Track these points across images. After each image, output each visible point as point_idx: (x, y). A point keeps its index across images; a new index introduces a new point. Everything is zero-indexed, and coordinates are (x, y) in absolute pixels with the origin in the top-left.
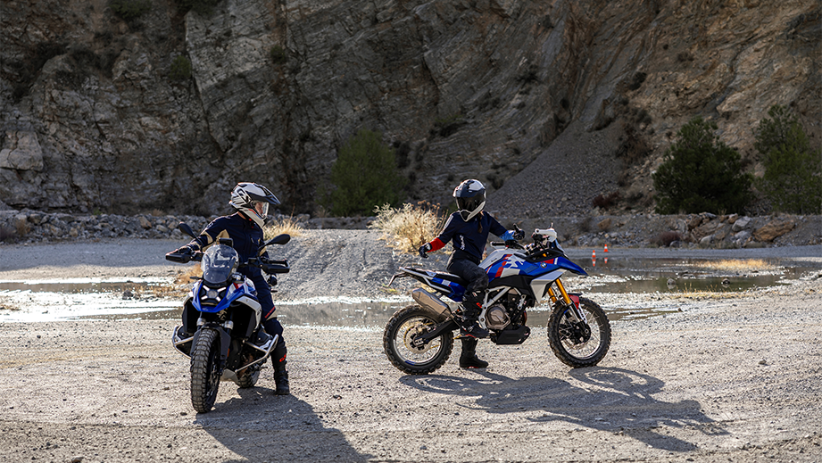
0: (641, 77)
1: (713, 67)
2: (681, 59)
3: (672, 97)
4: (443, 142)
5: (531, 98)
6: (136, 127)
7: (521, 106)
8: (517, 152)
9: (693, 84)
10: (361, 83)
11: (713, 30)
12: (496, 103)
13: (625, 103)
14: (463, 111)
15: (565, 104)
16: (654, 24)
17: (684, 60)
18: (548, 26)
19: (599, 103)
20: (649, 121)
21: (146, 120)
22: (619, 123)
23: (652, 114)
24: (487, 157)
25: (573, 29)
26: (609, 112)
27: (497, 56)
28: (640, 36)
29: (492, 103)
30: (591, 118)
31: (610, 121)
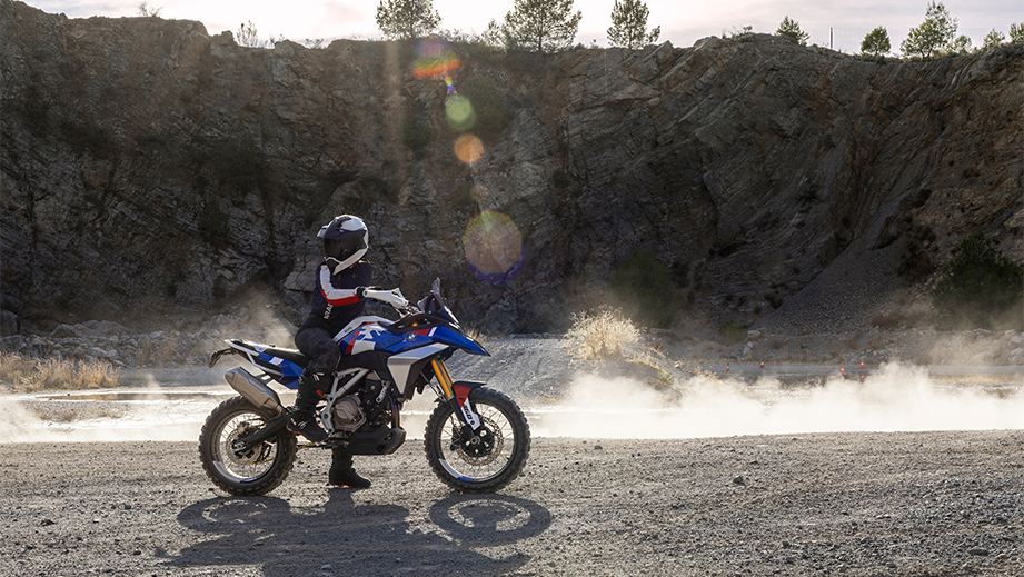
0: (926, 194)
1: (1000, 182)
2: (966, 175)
3: (957, 214)
4: (722, 262)
5: (811, 217)
6: (421, 250)
7: (801, 225)
8: (796, 271)
9: (979, 200)
10: (642, 206)
11: (999, 145)
12: (775, 223)
13: (909, 220)
14: (743, 231)
15: (846, 222)
16: (940, 141)
17: (970, 176)
18: (830, 145)
19: (882, 221)
20: (933, 238)
21: (430, 243)
22: (901, 241)
23: (936, 231)
24: (766, 277)
25: (855, 147)
26: (893, 230)
27: (777, 176)
28: (925, 153)
29: (770, 223)
30: (873, 234)
31: (892, 239)
